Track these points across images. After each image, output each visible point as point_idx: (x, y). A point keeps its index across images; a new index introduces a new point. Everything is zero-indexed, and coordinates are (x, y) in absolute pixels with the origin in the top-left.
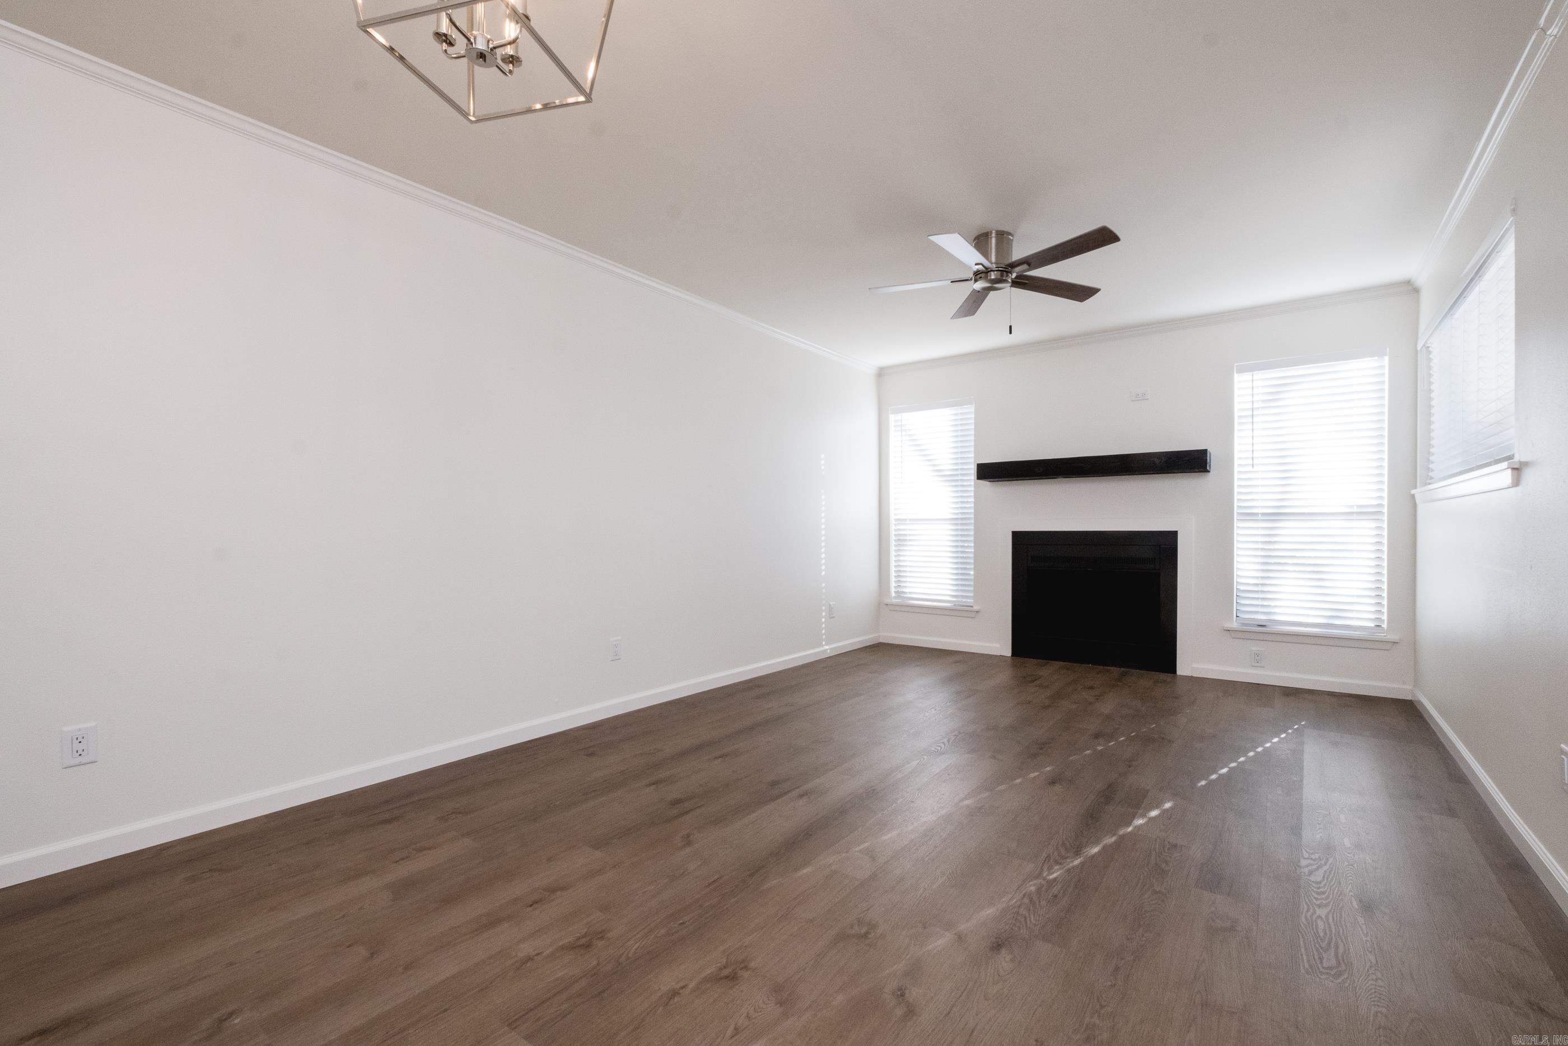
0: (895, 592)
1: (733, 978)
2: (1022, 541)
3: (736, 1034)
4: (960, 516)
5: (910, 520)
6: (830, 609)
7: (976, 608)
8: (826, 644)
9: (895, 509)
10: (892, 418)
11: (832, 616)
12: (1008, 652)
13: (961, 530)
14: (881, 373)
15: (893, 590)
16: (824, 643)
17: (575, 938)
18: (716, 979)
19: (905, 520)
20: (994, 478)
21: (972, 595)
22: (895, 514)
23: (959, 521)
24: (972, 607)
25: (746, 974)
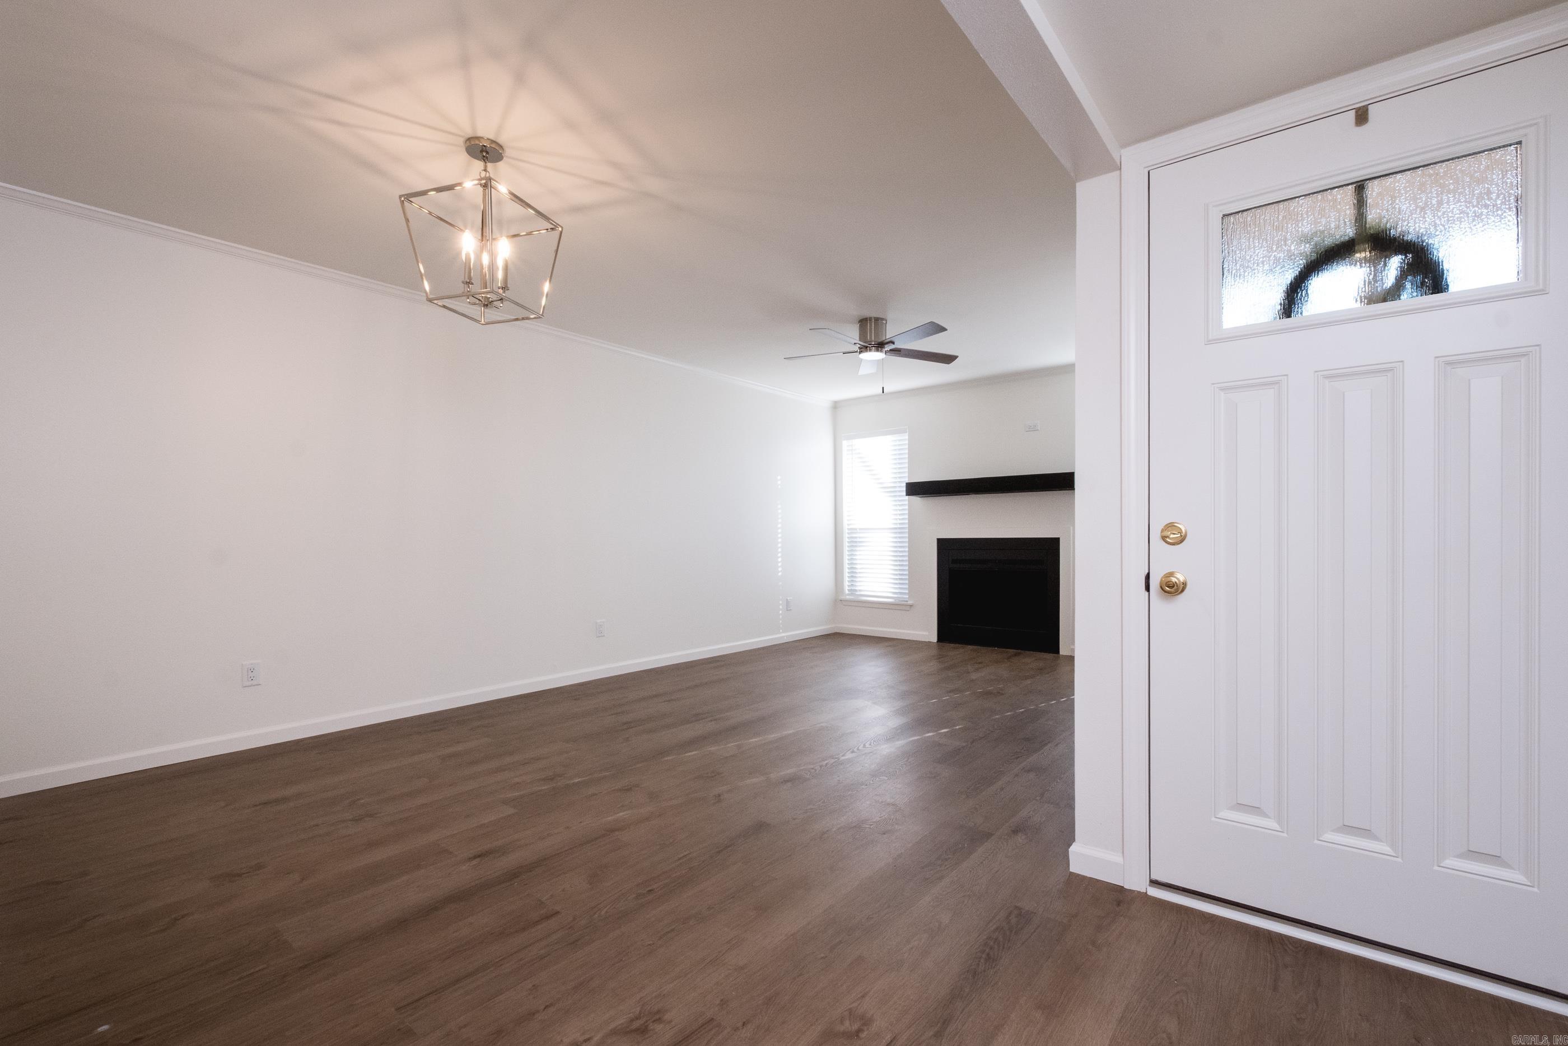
0: (848, 590)
2: (944, 546)
4: (899, 526)
5: (860, 529)
6: (788, 602)
7: (910, 602)
8: (783, 632)
9: (848, 520)
10: (845, 443)
11: (789, 609)
12: (934, 639)
13: (899, 537)
14: (836, 406)
15: (846, 589)
16: (781, 631)
19: (856, 529)
20: (923, 494)
21: (907, 592)
22: (848, 525)
23: (897, 530)
24: (907, 601)
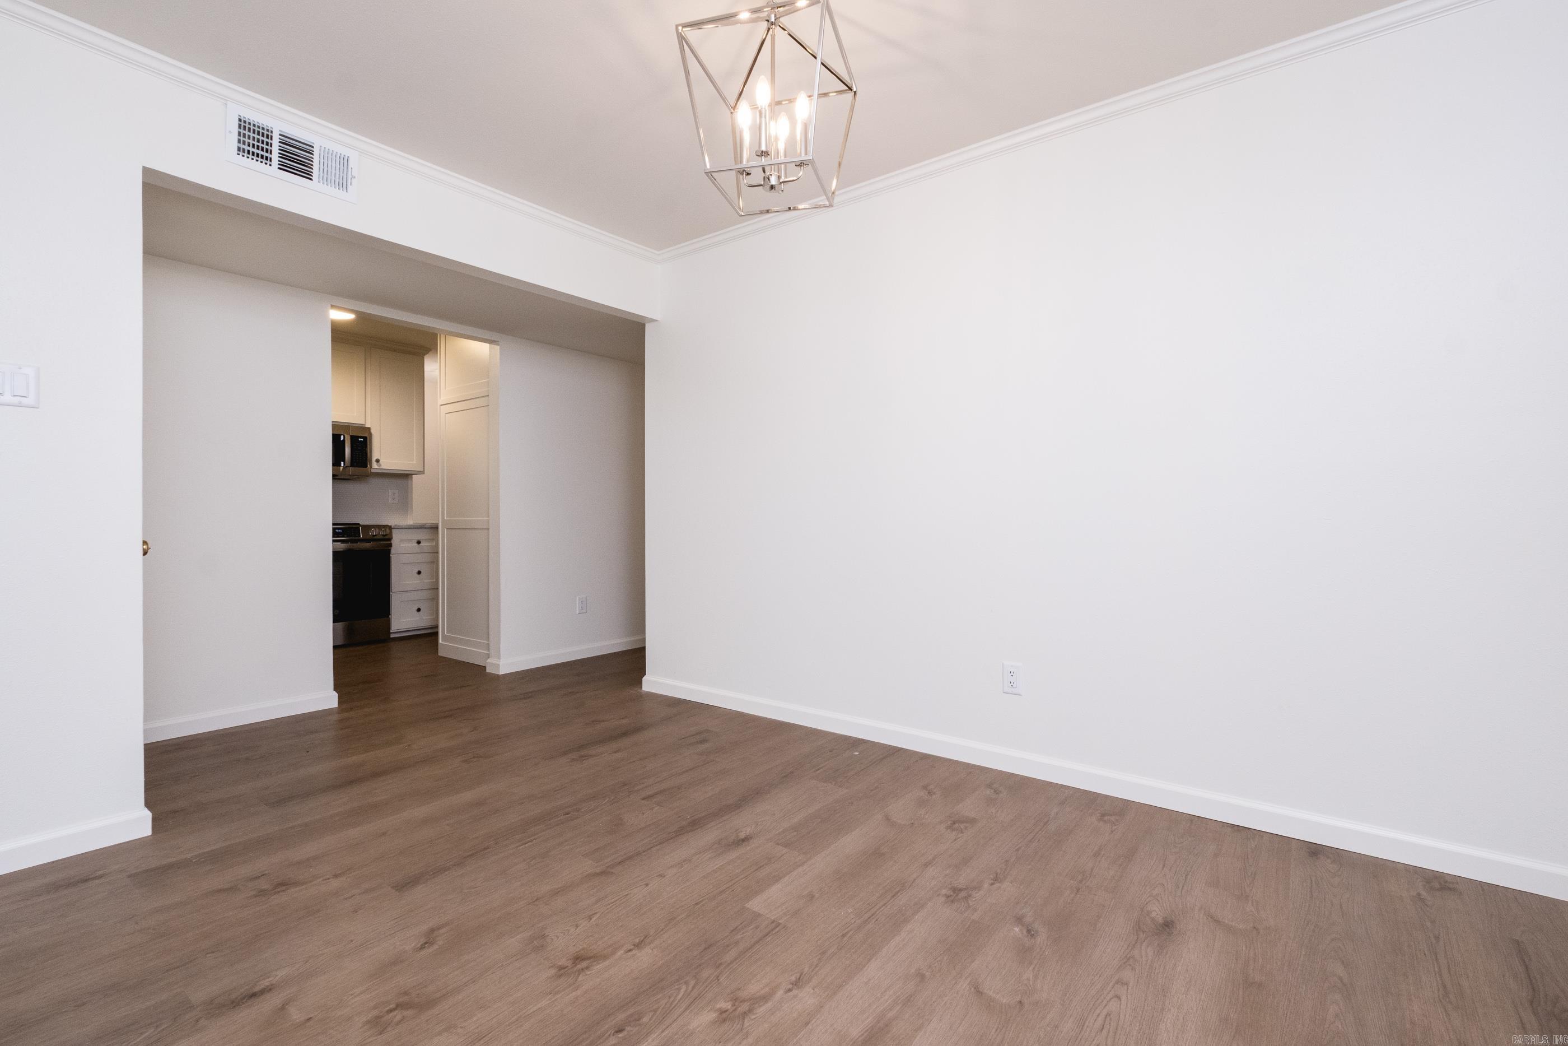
1: (577, 958)
3: (591, 915)
17: (755, 1011)
18: (596, 958)
25: (563, 962)
